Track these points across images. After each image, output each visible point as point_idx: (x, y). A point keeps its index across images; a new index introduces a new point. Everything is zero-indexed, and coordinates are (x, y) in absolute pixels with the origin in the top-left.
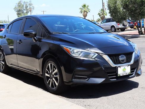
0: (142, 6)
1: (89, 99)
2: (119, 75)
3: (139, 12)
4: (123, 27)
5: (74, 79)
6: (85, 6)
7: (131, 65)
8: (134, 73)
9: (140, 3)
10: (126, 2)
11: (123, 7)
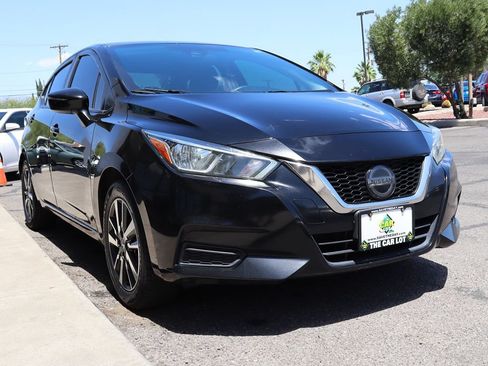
0: (465, 38)
1: (247, 337)
2: (365, 247)
3: (454, 56)
4: (414, 102)
5: (186, 259)
6: (320, 55)
7: (415, 207)
8: (428, 236)
9: (459, 31)
10: (419, 30)
11: (411, 44)
